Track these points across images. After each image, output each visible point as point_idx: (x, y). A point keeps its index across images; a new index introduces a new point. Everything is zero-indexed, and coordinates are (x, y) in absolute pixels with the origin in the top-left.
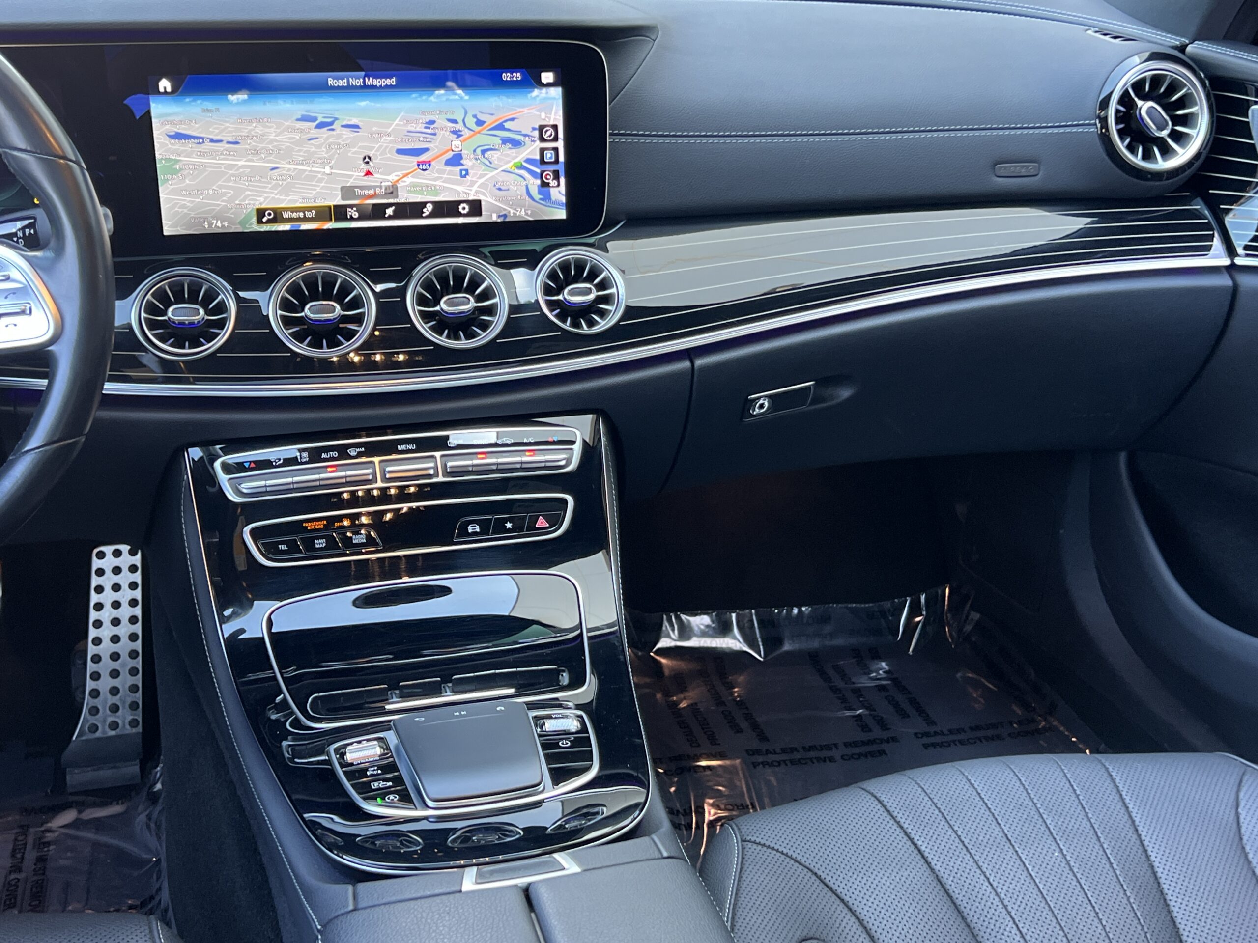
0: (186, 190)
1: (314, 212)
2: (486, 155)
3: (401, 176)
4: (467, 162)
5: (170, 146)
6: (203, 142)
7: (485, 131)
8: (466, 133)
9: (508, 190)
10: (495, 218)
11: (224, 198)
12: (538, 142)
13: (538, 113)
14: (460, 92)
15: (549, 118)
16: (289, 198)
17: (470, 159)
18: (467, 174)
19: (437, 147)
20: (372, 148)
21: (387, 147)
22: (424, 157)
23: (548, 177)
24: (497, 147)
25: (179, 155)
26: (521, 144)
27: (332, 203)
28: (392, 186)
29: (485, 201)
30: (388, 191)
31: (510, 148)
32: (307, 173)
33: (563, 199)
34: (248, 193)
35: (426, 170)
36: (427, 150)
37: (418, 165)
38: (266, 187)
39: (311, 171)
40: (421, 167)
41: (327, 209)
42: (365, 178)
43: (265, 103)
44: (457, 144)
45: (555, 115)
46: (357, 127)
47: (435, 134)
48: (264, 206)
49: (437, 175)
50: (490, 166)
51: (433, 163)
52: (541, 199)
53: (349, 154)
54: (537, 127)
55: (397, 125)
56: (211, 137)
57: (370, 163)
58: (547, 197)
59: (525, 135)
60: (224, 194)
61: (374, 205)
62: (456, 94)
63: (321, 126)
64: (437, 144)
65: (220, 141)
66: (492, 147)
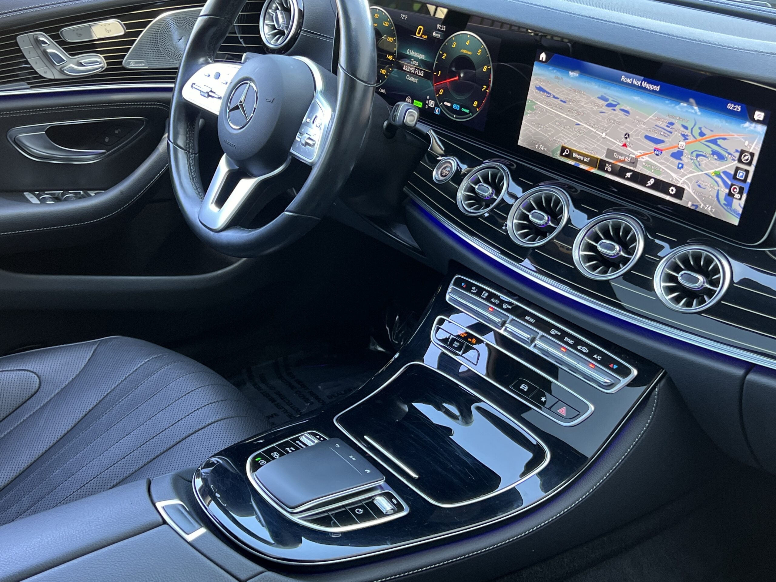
0: (534, 122)
1: (589, 159)
2: (698, 159)
3: (643, 154)
4: (685, 159)
5: (535, 93)
6: (550, 96)
7: (703, 141)
8: (691, 139)
9: (705, 189)
10: (689, 205)
11: (549, 134)
12: (736, 162)
13: (743, 140)
14: (696, 108)
15: (751, 147)
16: (579, 145)
17: (688, 157)
18: (682, 167)
19: (669, 141)
20: (632, 130)
21: (641, 131)
22: (659, 146)
23: (735, 190)
24: (707, 155)
25: (537, 100)
26: (724, 159)
27: (600, 157)
28: (636, 158)
29: (688, 191)
30: (632, 161)
31: (716, 159)
32: (593, 133)
33: (740, 211)
34: (561, 134)
35: (658, 155)
36: (662, 141)
37: (655, 150)
38: (570, 134)
39: (595, 133)
40: (656, 152)
41: (596, 160)
42: (622, 148)
43: (585, 82)
44: (683, 144)
45: (755, 146)
46: (628, 112)
47: (671, 133)
48: (565, 146)
49: (663, 161)
50: (698, 167)
51: (664, 152)
52: (724, 204)
53: (618, 129)
54: (739, 150)
55: (651, 118)
56: (554, 94)
57: (628, 139)
58: (729, 204)
59: (729, 154)
60: (550, 131)
61: (622, 167)
62: (693, 109)
63: (609, 105)
64: (670, 140)
65: (557, 98)
66: (704, 154)
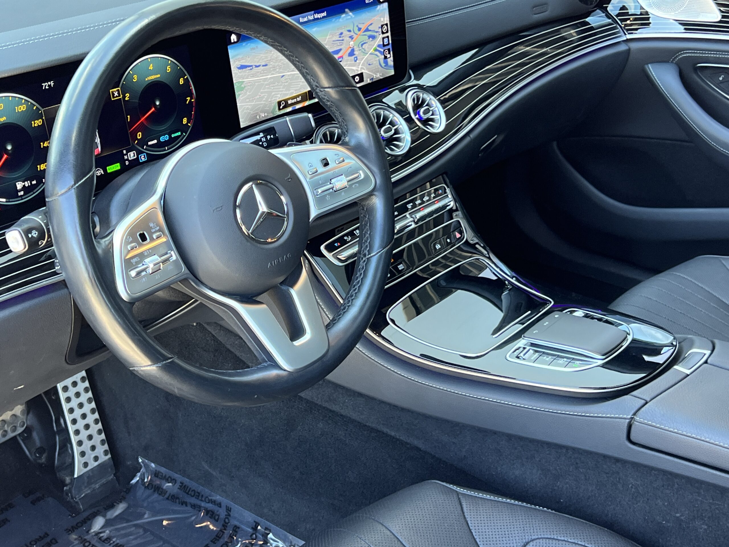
0: (248, 99)
1: (300, 97)
2: (363, 47)
4: (356, 53)
5: (239, 74)
6: (253, 68)
7: (362, 34)
8: (355, 36)
9: (372, 64)
10: (369, 81)
11: (264, 99)
12: (381, 35)
13: (380, 19)
14: (351, 14)
15: (384, 21)
16: (290, 92)
17: (357, 51)
18: (357, 59)
19: (344, 47)
22: (340, 54)
23: (386, 53)
24: (367, 41)
25: (243, 79)
26: (375, 37)
27: (307, 90)
29: (365, 73)
31: (371, 41)
32: (296, 75)
33: (392, 63)
34: (273, 93)
35: (341, 61)
36: (340, 50)
37: (338, 59)
38: (280, 88)
41: (305, 94)
44: (352, 43)
45: (386, 18)
47: (343, 40)
48: (280, 100)
49: (346, 63)
50: (365, 52)
51: (344, 57)
52: (384, 66)
54: (380, 26)
55: (328, 38)
56: (255, 64)
58: (387, 64)
59: (377, 32)
60: (263, 97)
62: (349, 15)
64: (344, 45)
65: (259, 66)
66: (365, 42)
